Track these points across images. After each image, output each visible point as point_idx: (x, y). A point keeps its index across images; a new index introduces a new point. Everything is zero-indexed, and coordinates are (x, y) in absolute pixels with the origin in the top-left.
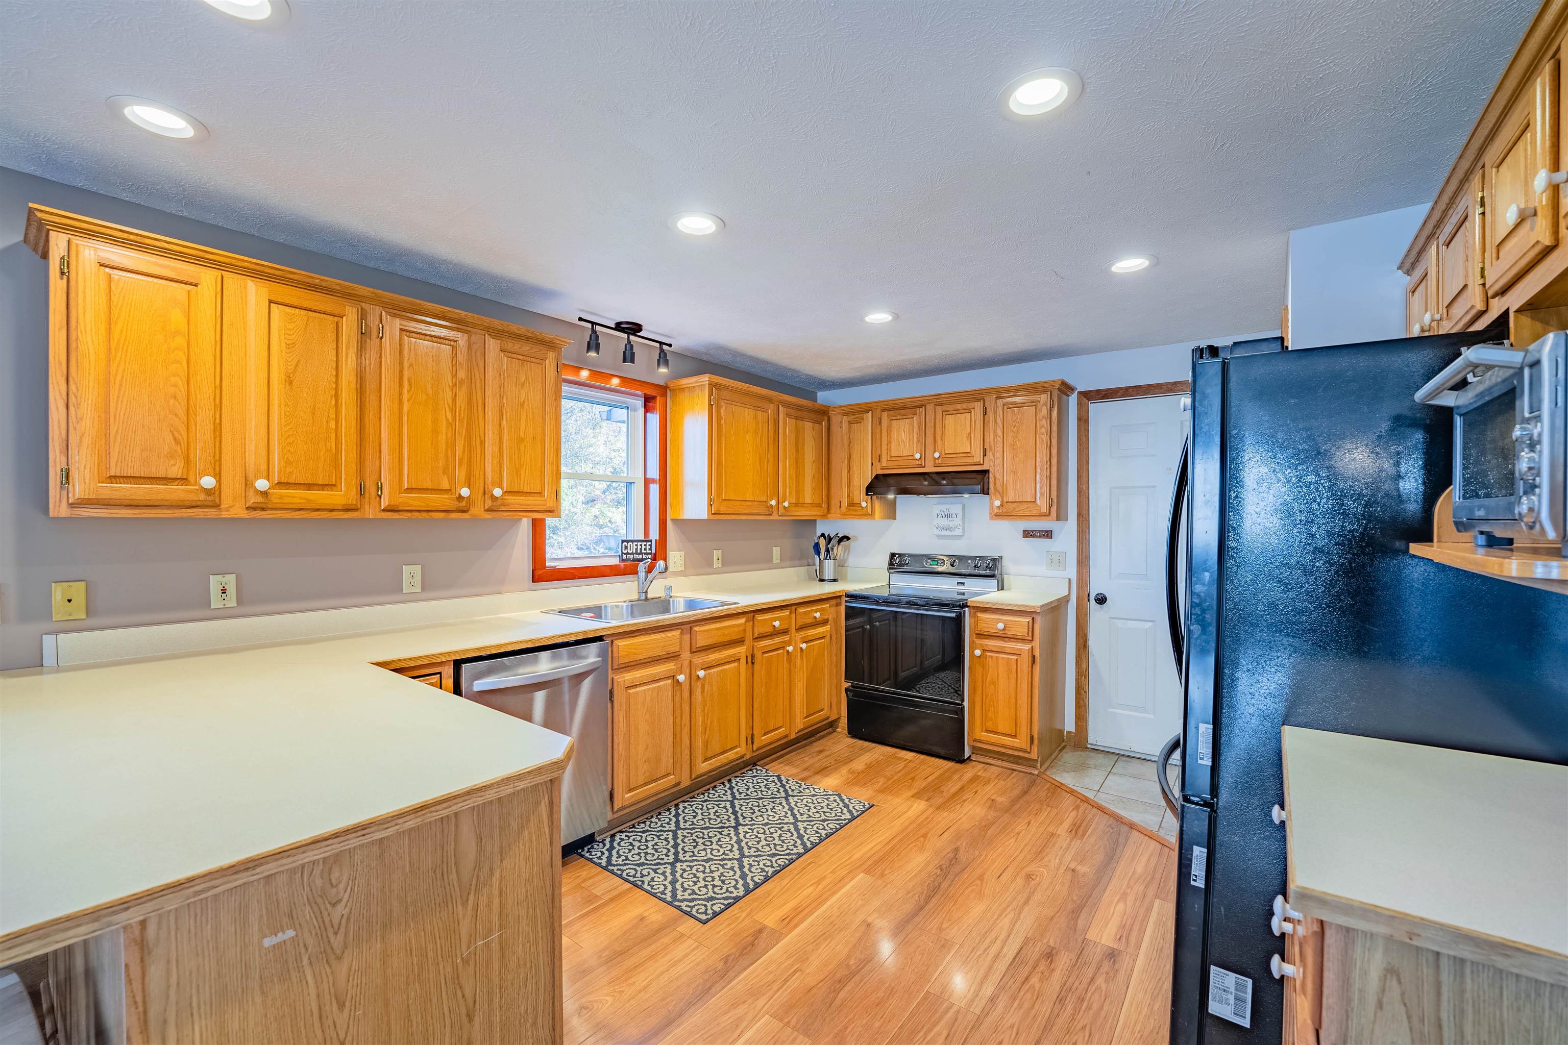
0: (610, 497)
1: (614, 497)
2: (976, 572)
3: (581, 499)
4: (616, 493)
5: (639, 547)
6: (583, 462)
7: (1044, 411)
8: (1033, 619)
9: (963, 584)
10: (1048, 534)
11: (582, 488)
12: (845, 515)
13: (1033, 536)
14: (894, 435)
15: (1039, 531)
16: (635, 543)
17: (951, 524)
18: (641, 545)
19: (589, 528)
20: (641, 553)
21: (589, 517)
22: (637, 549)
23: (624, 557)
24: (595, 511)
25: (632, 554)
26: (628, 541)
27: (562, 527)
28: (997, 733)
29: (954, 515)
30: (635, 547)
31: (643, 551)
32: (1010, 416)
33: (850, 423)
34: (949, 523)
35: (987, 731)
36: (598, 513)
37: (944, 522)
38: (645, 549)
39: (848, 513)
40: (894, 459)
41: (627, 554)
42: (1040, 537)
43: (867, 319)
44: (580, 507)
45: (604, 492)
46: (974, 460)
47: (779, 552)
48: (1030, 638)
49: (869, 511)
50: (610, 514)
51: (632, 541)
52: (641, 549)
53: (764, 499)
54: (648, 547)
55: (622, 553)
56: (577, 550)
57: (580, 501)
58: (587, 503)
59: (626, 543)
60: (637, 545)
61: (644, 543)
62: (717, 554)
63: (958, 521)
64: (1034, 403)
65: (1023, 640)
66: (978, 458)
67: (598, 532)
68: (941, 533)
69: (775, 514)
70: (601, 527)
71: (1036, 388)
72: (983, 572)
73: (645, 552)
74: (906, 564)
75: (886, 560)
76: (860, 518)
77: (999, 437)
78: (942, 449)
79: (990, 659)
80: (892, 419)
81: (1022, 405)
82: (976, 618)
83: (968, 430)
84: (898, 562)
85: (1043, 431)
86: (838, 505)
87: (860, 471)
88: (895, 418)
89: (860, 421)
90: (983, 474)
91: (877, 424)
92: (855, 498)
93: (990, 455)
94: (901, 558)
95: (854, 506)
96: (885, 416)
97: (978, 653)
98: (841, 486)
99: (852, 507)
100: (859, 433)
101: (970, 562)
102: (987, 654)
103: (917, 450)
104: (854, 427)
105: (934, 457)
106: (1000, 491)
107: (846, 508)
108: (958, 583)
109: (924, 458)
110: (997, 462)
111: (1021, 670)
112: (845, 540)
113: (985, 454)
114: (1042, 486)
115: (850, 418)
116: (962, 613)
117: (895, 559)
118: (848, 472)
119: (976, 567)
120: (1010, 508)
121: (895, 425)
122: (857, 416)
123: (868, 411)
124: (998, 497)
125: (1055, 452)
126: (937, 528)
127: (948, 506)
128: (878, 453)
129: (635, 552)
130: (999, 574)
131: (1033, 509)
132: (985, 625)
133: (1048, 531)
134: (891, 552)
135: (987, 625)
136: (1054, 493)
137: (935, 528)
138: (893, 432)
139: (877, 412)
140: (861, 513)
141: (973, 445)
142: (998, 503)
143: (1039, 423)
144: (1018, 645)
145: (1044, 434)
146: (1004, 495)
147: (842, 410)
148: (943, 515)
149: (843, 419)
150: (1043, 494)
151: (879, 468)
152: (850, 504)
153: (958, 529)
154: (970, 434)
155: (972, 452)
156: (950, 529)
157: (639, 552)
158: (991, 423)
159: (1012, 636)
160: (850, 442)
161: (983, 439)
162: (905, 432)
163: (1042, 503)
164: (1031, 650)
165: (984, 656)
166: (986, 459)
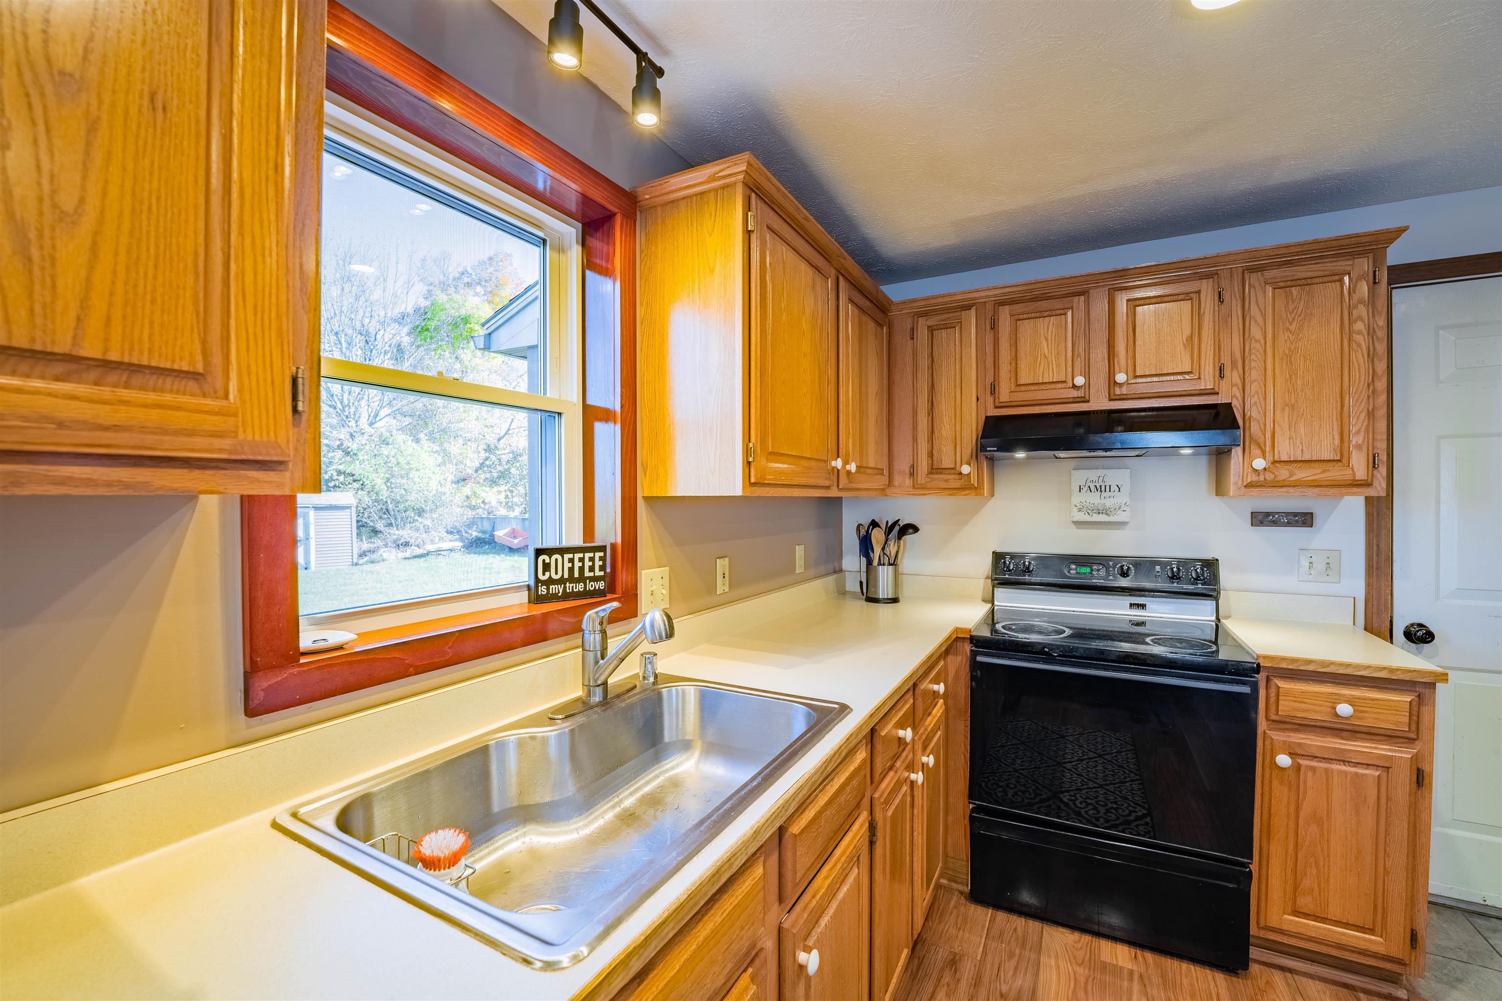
0: (483, 476)
1: (488, 475)
2: (1174, 586)
3: (451, 477)
4: (491, 472)
5: (577, 564)
6: (452, 438)
7: (1361, 288)
8: (1419, 696)
9: (1143, 606)
10: (1305, 520)
11: (451, 466)
12: (919, 489)
13: (1275, 523)
14: (1024, 346)
15: (1289, 513)
16: (567, 556)
17: (1109, 503)
18: (582, 560)
19: (460, 509)
20: (582, 579)
21: (459, 498)
22: (571, 570)
23: (543, 590)
24: (467, 490)
25: (561, 581)
26: (550, 552)
27: (428, 508)
28: (1324, 920)
29: (1114, 488)
30: (568, 565)
31: (587, 574)
32: (1280, 302)
33: (931, 330)
34: (1103, 501)
35: (1297, 913)
36: (470, 494)
37: (1095, 499)
38: (592, 569)
39: (930, 485)
40: (1023, 388)
41: (550, 582)
42: (1289, 524)
44: (449, 487)
45: (476, 471)
46: (1201, 387)
47: (802, 553)
48: (1413, 735)
49: (974, 480)
50: (483, 495)
51: (562, 551)
52: (582, 569)
53: (824, 458)
54: (598, 563)
55: (537, 580)
56: (446, 534)
57: (449, 480)
58: (457, 482)
59: (545, 557)
60: (571, 561)
61: (588, 555)
62: (722, 565)
63: (1121, 499)
65: (1390, 737)
66: (1207, 383)
67: (470, 514)
68: (1087, 518)
69: (835, 488)
70: (473, 508)
72: (1190, 588)
73: (592, 574)
74: (1029, 571)
75: (986, 564)
76: (950, 495)
77: (1257, 341)
78: (1130, 369)
79: (1310, 774)
80: (1021, 317)
81: (1309, 281)
82: (1273, 691)
83: (1187, 332)
84: (1011, 567)
85: (1359, 326)
86: (907, 471)
87: (953, 411)
88: (1025, 316)
89: (954, 325)
90: (1213, 412)
91: (988, 327)
92: (943, 458)
93: (1233, 376)
94: (1017, 561)
95: (941, 473)
96: (1005, 314)
97: (1284, 760)
98: (915, 439)
99: (937, 473)
100: (952, 346)
101: (1158, 568)
102: (1303, 762)
103: (1077, 370)
104: (940, 336)
105: (1112, 383)
106: (1261, 440)
107: (924, 475)
108: (1131, 605)
109: (1088, 385)
110: (1253, 388)
111: (1388, 798)
112: (911, 531)
113: (1221, 376)
114: (1358, 432)
115: (933, 321)
116: (1255, 687)
117: (1005, 562)
118: (929, 415)
119: (1174, 577)
120: (1283, 473)
121: (1026, 327)
122: (947, 316)
123: (968, 308)
124: (1257, 451)
125: (1381, 366)
126: (1080, 510)
127: (1101, 472)
128: (990, 379)
129: (566, 576)
130: (1215, 590)
131: (1336, 473)
132: (1297, 705)
133: (1305, 514)
134: (999, 550)
135: (1303, 706)
136: (1382, 445)
137: (1075, 509)
138: (1022, 340)
139: (989, 307)
140: (958, 484)
141: (1196, 358)
142: (1259, 463)
143: (1350, 314)
144: (1383, 750)
145: (1360, 333)
146: (1268, 449)
147: (917, 307)
148: (1093, 488)
149: (917, 323)
150: (1359, 447)
151: (992, 406)
152: (932, 469)
153: (1120, 512)
154: (1191, 338)
155: (1194, 372)
156: (1106, 511)
157: (576, 575)
158: (1234, 318)
159: (1364, 730)
160: (933, 361)
161: (1218, 349)
162: (1047, 340)
163: (1359, 466)
164: (1415, 758)
165: (1297, 768)
166: (1224, 383)
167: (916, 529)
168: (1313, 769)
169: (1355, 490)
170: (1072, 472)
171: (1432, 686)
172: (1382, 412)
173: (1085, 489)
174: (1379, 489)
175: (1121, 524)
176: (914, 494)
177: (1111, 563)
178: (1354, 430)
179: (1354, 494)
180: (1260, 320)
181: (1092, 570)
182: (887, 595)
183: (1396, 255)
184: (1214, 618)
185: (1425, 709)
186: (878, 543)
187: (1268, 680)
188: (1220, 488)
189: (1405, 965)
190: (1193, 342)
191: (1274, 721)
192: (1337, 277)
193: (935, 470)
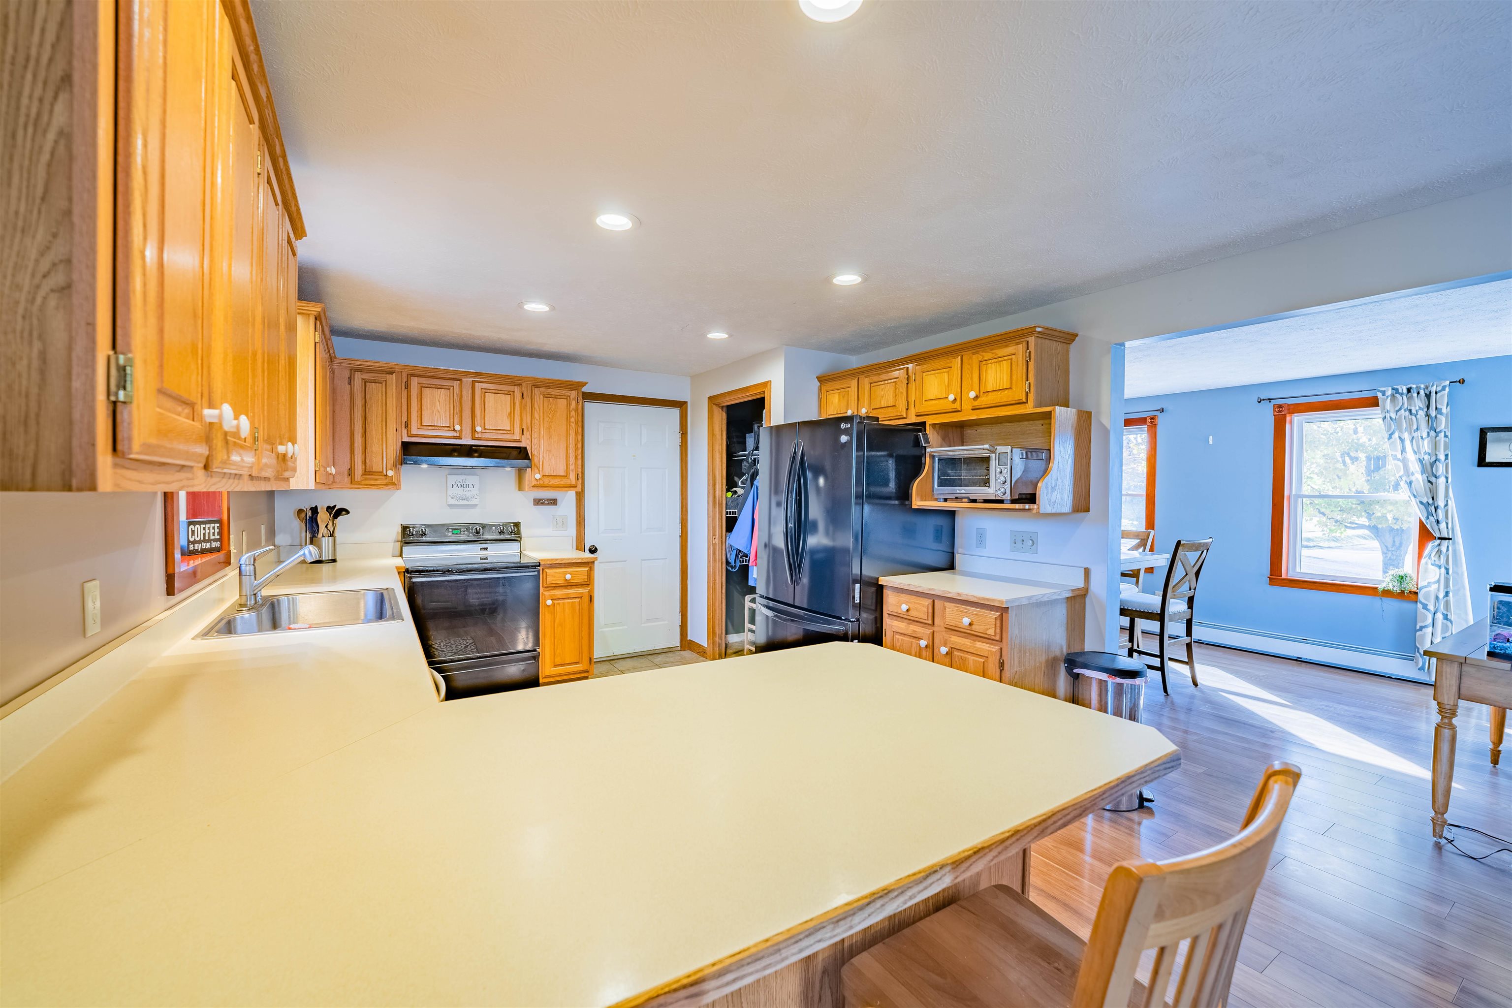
2: (502, 537)
5: (207, 531)
7: (574, 404)
8: (590, 570)
9: (487, 549)
10: (554, 502)
12: (355, 485)
13: (543, 504)
14: (426, 403)
15: (548, 499)
16: (203, 526)
17: (468, 494)
18: (209, 528)
20: (209, 541)
22: (204, 534)
23: (191, 547)
25: (200, 542)
26: (195, 524)
29: (471, 486)
30: (203, 531)
31: (212, 537)
32: (546, 404)
33: (365, 381)
34: (465, 493)
35: (556, 666)
37: (460, 492)
38: (214, 534)
39: (364, 482)
40: (426, 427)
41: (194, 542)
42: (548, 504)
43: (526, 307)
46: (514, 438)
48: (588, 583)
49: (394, 478)
51: (200, 523)
52: (209, 533)
54: (217, 530)
55: (189, 541)
59: (193, 527)
60: (204, 529)
61: (212, 525)
63: (475, 491)
64: (567, 397)
65: (583, 585)
66: (517, 436)
68: (456, 503)
71: (567, 385)
72: (508, 537)
73: (214, 537)
74: (425, 535)
75: (396, 532)
76: (378, 489)
77: (537, 420)
78: (483, 424)
79: (558, 606)
80: (424, 385)
81: (556, 396)
82: (545, 574)
83: (509, 410)
84: (414, 533)
85: (573, 420)
86: (346, 473)
87: (381, 436)
88: (427, 385)
89: (381, 382)
90: (519, 450)
91: (403, 387)
92: (374, 465)
93: (527, 434)
94: (417, 529)
95: (372, 475)
96: (415, 381)
97: (549, 602)
98: (352, 452)
99: (369, 475)
100: (380, 395)
101: (494, 528)
102: (556, 602)
103: (456, 422)
104: (371, 387)
105: (473, 431)
106: (538, 466)
107: (359, 477)
108: (481, 549)
109: (461, 431)
110: (535, 441)
111: (582, 609)
112: (344, 513)
113: (523, 434)
114: (572, 464)
115: (366, 376)
116: (539, 571)
117: (410, 530)
118: (362, 437)
119: (501, 532)
120: (546, 480)
121: (427, 392)
122: (376, 375)
123: (391, 373)
124: (537, 470)
125: (580, 437)
126: (452, 498)
127: (464, 477)
128: (405, 419)
129: (202, 539)
130: (519, 537)
131: (565, 482)
132: (553, 578)
133: (554, 499)
134: (405, 523)
135: (555, 578)
136: (580, 470)
137: (450, 498)
138: (425, 400)
139: (404, 375)
140: (385, 482)
141: (512, 424)
142: (538, 476)
143: (570, 414)
144: (580, 590)
145: (573, 423)
146: (541, 469)
147: (354, 364)
148: (459, 486)
149: (354, 375)
150: (572, 470)
151: (406, 435)
152: (365, 471)
153: (474, 499)
154: (510, 414)
155: (510, 431)
156: (467, 499)
157: (207, 538)
158: (528, 407)
159: (575, 584)
160: (366, 402)
161: (521, 420)
162: (439, 402)
163: (572, 477)
164: (590, 591)
165: (554, 605)
166: (523, 437)
167: (348, 512)
168: (559, 604)
169: (571, 489)
170: (448, 476)
171: (593, 562)
172: (580, 457)
173: (455, 486)
174: (579, 489)
175: (474, 506)
176: (351, 488)
177: (471, 527)
178: (571, 463)
179: (571, 490)
180: (538, 410)
181: (461, 531)
182: (328, 557)
183: (584, 389)
184: (519, 551)
185: (592, 572)
186: (322, 521)
187: (543, 570)
188: (520, 487)
189: (588, 672)
190: (511, 415)
191: (545, 587)
192: (565, 397)
193: (367, 472)
